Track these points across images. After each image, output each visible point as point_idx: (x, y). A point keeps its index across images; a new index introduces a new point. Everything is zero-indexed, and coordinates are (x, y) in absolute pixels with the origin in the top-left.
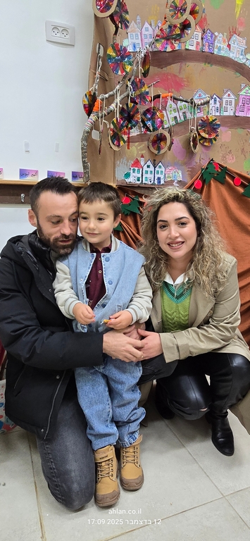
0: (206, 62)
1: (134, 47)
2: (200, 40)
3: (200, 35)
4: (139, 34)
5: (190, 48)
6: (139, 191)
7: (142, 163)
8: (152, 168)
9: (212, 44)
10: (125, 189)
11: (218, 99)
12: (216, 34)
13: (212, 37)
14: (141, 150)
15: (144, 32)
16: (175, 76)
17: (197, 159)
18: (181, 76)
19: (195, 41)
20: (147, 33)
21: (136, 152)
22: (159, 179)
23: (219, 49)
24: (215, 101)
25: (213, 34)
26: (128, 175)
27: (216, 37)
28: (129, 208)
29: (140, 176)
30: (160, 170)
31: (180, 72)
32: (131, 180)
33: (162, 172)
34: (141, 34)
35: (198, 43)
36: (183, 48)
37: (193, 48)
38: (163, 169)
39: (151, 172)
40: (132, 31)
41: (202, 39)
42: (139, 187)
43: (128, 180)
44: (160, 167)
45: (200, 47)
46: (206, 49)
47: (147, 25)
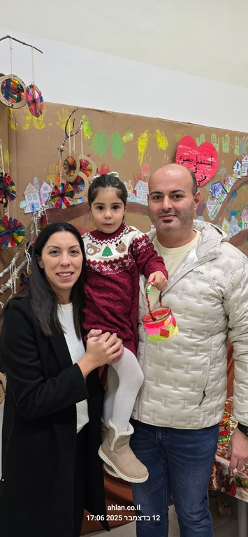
1: (33, 207)
4: (37, 194)
15: (43, 191)
20: (45, 192)
31: (85, 225)
34: (39, 194)
40: (29, 193)
47: (45, 184)
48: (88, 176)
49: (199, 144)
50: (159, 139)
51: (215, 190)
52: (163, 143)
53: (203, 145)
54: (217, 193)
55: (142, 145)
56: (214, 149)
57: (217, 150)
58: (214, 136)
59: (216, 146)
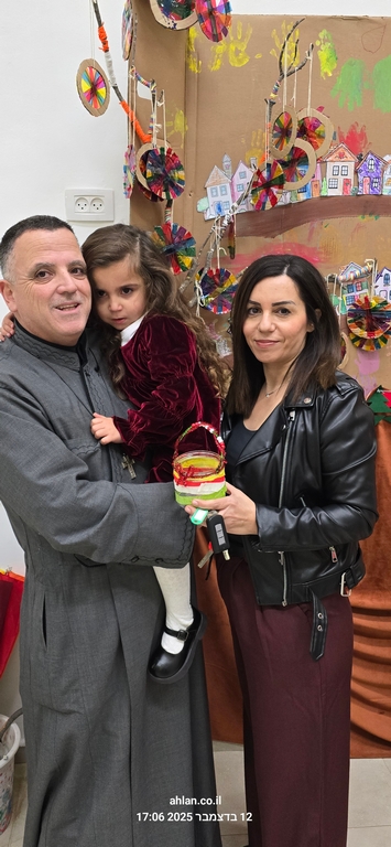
0: (365, 214)
1: (220, 209)
2: (351, 176)
3: (352, 166)
4: (228, 185)
5: (331, 193)
9: (377, 178)
12: (387, 158)
13: (377, 165)
15: (238, 180)
16: (299, 247)
18: (311, 246)
19: (341, 179)
20: (241, 181)
24: (387, 280)
25: (379, 159)
27: (386, 163)
31: (309, 240)
34: (232, 185)
35: (347, 182)
36: (316, 195)
37: (338, 192)
40: (214, 184)
41: (356, 172)
45: (352, 187)
46: (365, 190)
47: (242, 168)
48: (316, 147)
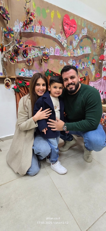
0: (43, 37)
2: (40, 29)
3: (40, 27)
5: (37, 32)
6: (24, 79)
7: (25, 70)
8: (28, 72)
9: (44, 31)
10: (19, 78)
11: (48, 50)
12: (46, 27)
13: (44, 28)
14: (24, 65)
15: (20, 25)
16: (33, 41)
17: (43, 69)
18: (35, 41)
19: (39, 29)
21: (22, 66)
22: (31, 75)
23: (47, 33)
24: (47, 50)
25: (44, 27)
26: (20, 74)
27: (45, 28)
28: (22, 84)
29: (24, 74)
30: (31, 72)
32: (22, 75)
33: (32, 73)
35: (39, 30)
36: (35, 32)
37: (38, 32)
38: (32, 72)
39: (28, 73)
40: (16, 25)
41: (41, 29)
42: (24, 78)
43: (20, 76)
44: (31, 71)
45: (41, 31)
46: (43, 33)
48: (34, 18)
49: (71, 19)
50: (58, 14)
51: (76, 37)
52: (59, 16)
53: (72, 20)
54: (76, 39)
55: (52, 15)
56: (76, 22)
57: (77, 23)
58: (76, 18)
59: (76, 21)
